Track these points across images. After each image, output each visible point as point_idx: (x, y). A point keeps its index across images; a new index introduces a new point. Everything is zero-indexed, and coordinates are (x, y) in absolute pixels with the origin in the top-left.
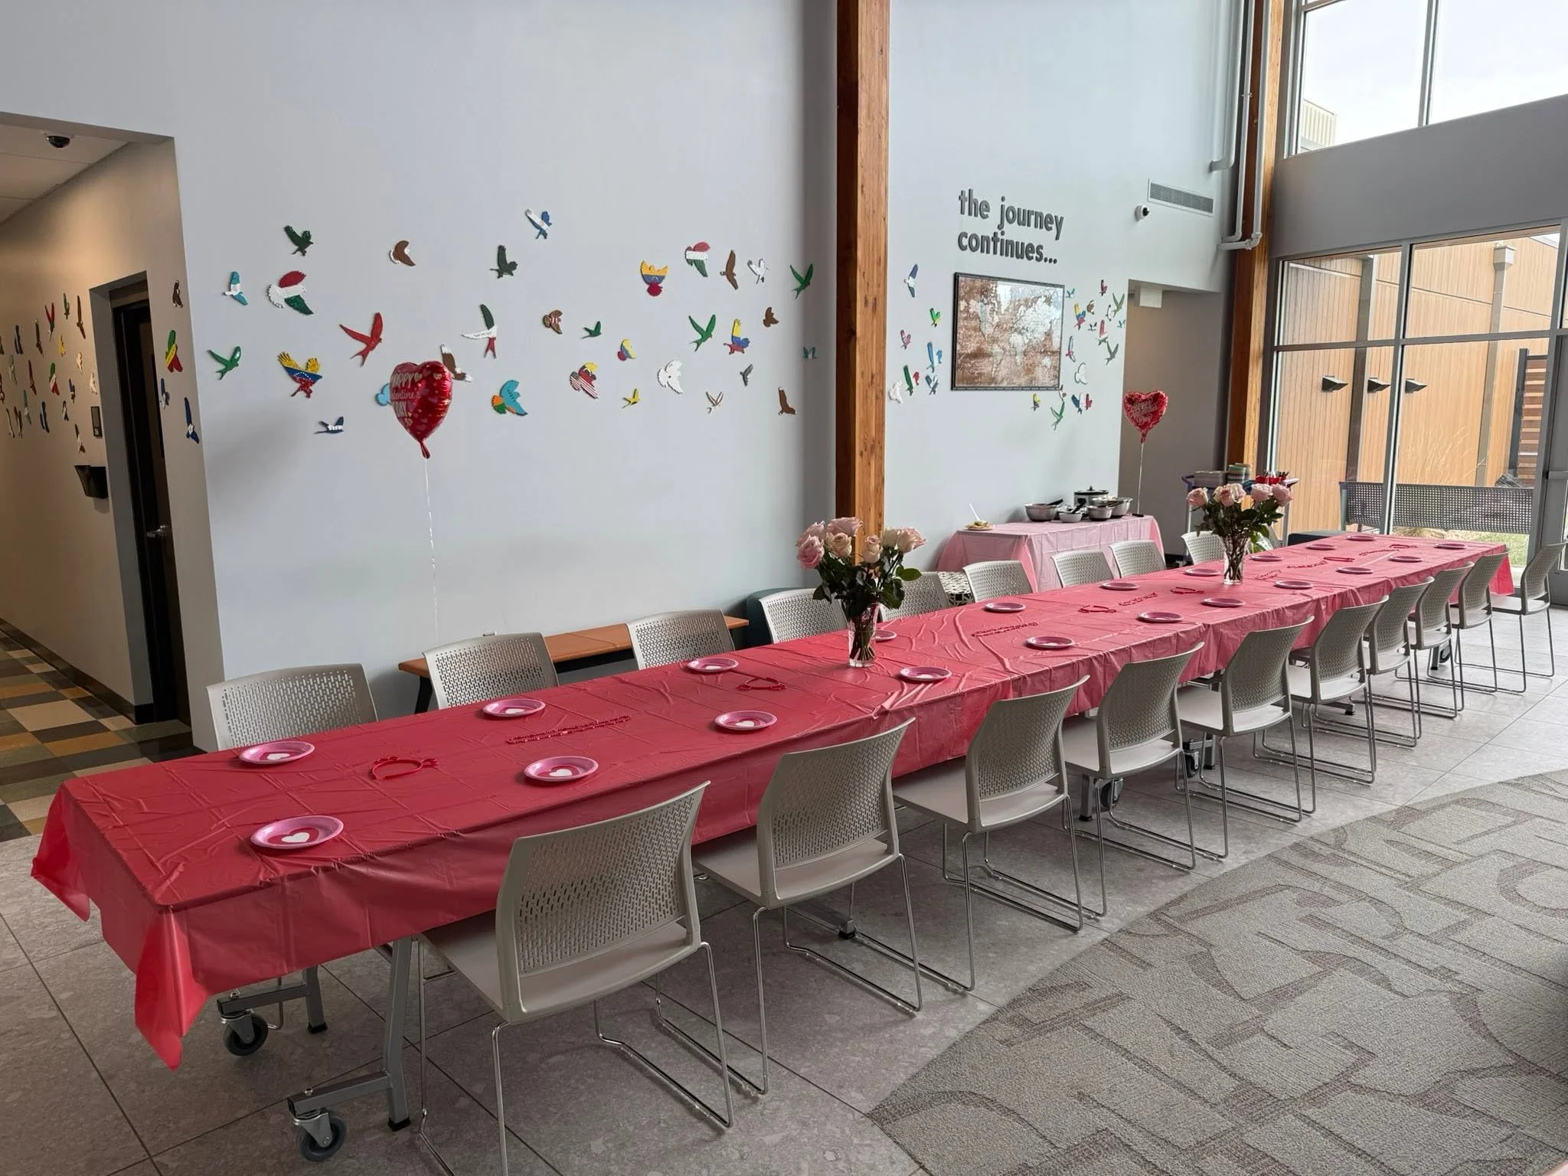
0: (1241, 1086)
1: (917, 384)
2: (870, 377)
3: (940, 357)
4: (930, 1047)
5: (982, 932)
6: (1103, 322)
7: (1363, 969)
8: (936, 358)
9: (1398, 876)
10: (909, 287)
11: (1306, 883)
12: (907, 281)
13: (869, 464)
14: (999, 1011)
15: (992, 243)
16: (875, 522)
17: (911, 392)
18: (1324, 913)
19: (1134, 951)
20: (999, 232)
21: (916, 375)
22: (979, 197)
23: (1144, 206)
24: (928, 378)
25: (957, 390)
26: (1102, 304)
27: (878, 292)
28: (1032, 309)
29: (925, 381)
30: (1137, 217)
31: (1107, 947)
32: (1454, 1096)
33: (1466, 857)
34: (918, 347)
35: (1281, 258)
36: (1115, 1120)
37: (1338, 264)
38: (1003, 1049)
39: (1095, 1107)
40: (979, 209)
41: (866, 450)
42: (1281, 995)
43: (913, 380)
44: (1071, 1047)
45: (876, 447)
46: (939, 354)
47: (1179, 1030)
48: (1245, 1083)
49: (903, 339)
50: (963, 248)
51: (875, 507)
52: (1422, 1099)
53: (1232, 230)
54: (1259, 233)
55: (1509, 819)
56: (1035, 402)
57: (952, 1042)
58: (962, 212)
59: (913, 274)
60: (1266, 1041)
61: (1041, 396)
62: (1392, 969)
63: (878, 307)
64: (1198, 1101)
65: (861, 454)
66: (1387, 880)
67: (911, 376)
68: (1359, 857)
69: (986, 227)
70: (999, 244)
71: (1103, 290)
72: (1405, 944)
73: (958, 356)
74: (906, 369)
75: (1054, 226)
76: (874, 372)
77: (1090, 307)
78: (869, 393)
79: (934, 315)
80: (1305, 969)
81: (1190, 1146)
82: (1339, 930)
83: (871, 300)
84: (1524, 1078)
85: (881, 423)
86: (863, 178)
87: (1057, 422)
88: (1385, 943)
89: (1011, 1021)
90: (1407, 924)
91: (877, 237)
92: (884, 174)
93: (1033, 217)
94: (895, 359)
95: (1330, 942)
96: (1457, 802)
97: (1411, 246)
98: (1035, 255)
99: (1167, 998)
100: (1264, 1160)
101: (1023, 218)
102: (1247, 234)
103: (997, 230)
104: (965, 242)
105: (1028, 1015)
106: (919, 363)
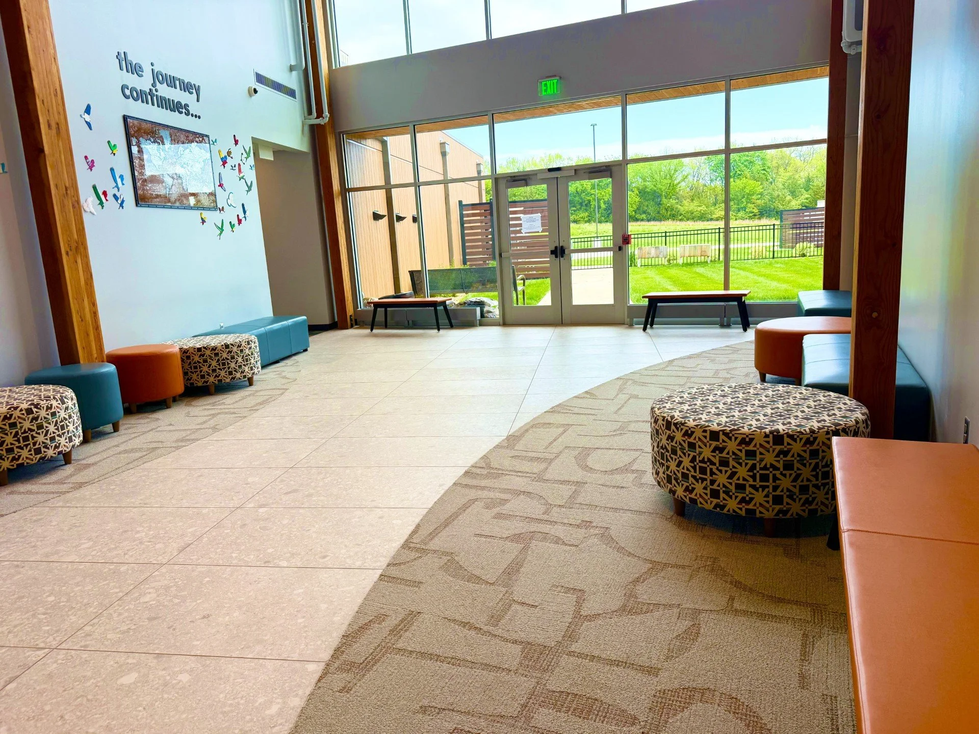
0: (524, 648)
1: (107, 200)
2: (64, 189)
3: (122, 180)
4: (281, 724)
5: (285, 605)
6: (239, 165)
7: (545, 537)
8: (119, 180)
9: (528, 475)
10: (86, 122)
11: (485, 494)
12: (83, 116)
13: (76, 262)
14: (328, 665)
15: (149, 97)
16: (90, 311)
17: (103, 207)
18: (507, 508)
19: (405, 576)
20: (154, 89)
21: (105, 193)
22: (133, 58)
23: (253, 87)
24: (115, 196)
25: (141, 206)
26: (237, 151)
27: (59, 118)
28: (188, 150)
29: (113, 199)
30: (250, 95)
31: (386, 581)
32: (639, 600)
33: (555, 455)
34: (102, 169)
35: (341, 132)
36: (457, 717)
37: (370, 142)
38: (345, 697)
39: (438, 713)
40: (136, 69)
41: (71, 250)
42: (512, 571)
43: (103, 197)
44: (396, 671)
45: (80, 247)
46: (121, 177)
47: (464, 624)
48: (527, 645)
49: (87, 163)
50: (127, 97)
51: (88, 298)
52: (624, 610)
53: (310, 113)
54: (327, 114)
55: (561, 430)
56: (202, 219)
57: (299, 710)
58: (121, 69)
59: (88, 110)
60: (519, 607)
61: (206, 214)
62: (558, 531)
63: (61, 130)
64: (504, 673)
65: (67, 254)
66: (525, 480)
67: (101, 193)
68: (502, 470)
69: (144, 83)
70: (155, 98)
71: (236, 142)
72: (555, 514)
73: (137, 181)
74: (94, 188)
75: (194, 91)
76: (67, 185)
77: (229, 153)
78: (66, 202)
79: (112, 147)
80: (514, 549)
81: (519, 711)
82: (518, 517)
83: (54, 125)
84: (662, 574)
85: (81, 228)
86: (28, 21)
87: (220, 234)
88: (545, 517)
89: (339, 669)
90: (550, 501)
91: (49, 72)
92: (47, 20)
93: (177, 83)
94: (84, 180)
95: (517, 527)
96: (532, 427)
97: (414, 126)
98: (184, 111)
99: (444, 602)
100: (569, 698)
101: (171, 82)
102: (320, 114)
103: (152, 88)
104: (128, 92)
105: (352, 659)
106: (105, 184)
